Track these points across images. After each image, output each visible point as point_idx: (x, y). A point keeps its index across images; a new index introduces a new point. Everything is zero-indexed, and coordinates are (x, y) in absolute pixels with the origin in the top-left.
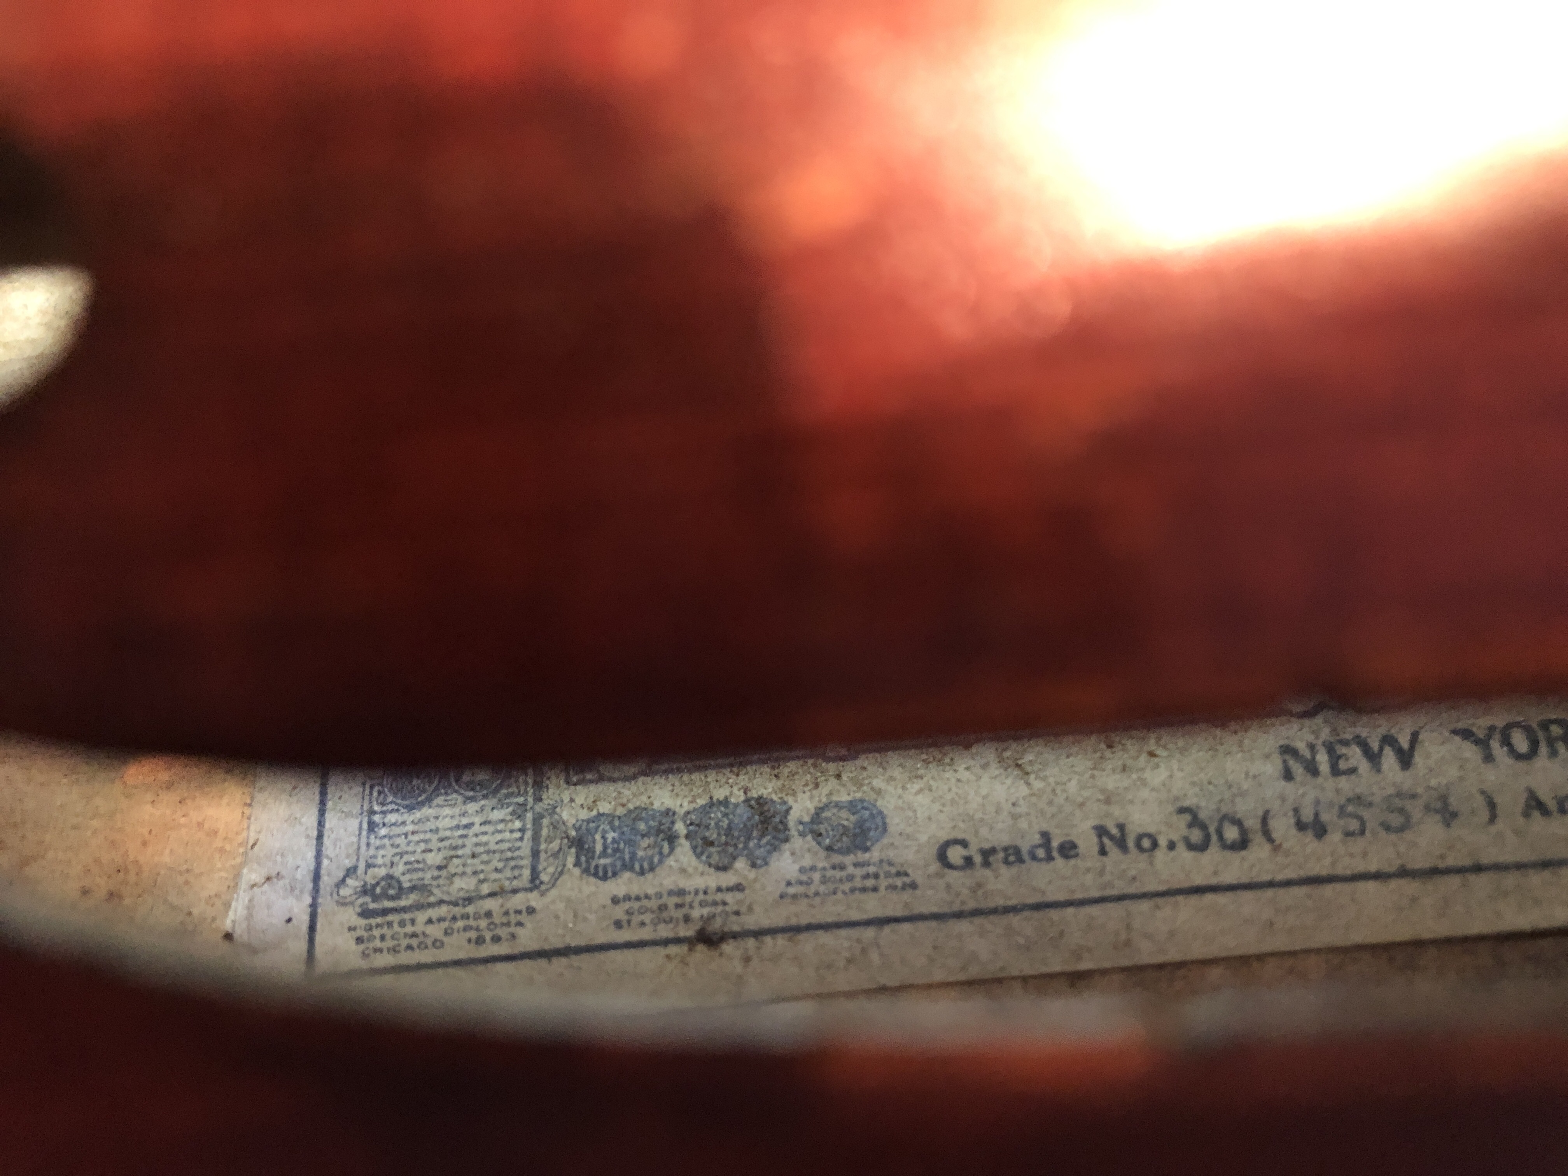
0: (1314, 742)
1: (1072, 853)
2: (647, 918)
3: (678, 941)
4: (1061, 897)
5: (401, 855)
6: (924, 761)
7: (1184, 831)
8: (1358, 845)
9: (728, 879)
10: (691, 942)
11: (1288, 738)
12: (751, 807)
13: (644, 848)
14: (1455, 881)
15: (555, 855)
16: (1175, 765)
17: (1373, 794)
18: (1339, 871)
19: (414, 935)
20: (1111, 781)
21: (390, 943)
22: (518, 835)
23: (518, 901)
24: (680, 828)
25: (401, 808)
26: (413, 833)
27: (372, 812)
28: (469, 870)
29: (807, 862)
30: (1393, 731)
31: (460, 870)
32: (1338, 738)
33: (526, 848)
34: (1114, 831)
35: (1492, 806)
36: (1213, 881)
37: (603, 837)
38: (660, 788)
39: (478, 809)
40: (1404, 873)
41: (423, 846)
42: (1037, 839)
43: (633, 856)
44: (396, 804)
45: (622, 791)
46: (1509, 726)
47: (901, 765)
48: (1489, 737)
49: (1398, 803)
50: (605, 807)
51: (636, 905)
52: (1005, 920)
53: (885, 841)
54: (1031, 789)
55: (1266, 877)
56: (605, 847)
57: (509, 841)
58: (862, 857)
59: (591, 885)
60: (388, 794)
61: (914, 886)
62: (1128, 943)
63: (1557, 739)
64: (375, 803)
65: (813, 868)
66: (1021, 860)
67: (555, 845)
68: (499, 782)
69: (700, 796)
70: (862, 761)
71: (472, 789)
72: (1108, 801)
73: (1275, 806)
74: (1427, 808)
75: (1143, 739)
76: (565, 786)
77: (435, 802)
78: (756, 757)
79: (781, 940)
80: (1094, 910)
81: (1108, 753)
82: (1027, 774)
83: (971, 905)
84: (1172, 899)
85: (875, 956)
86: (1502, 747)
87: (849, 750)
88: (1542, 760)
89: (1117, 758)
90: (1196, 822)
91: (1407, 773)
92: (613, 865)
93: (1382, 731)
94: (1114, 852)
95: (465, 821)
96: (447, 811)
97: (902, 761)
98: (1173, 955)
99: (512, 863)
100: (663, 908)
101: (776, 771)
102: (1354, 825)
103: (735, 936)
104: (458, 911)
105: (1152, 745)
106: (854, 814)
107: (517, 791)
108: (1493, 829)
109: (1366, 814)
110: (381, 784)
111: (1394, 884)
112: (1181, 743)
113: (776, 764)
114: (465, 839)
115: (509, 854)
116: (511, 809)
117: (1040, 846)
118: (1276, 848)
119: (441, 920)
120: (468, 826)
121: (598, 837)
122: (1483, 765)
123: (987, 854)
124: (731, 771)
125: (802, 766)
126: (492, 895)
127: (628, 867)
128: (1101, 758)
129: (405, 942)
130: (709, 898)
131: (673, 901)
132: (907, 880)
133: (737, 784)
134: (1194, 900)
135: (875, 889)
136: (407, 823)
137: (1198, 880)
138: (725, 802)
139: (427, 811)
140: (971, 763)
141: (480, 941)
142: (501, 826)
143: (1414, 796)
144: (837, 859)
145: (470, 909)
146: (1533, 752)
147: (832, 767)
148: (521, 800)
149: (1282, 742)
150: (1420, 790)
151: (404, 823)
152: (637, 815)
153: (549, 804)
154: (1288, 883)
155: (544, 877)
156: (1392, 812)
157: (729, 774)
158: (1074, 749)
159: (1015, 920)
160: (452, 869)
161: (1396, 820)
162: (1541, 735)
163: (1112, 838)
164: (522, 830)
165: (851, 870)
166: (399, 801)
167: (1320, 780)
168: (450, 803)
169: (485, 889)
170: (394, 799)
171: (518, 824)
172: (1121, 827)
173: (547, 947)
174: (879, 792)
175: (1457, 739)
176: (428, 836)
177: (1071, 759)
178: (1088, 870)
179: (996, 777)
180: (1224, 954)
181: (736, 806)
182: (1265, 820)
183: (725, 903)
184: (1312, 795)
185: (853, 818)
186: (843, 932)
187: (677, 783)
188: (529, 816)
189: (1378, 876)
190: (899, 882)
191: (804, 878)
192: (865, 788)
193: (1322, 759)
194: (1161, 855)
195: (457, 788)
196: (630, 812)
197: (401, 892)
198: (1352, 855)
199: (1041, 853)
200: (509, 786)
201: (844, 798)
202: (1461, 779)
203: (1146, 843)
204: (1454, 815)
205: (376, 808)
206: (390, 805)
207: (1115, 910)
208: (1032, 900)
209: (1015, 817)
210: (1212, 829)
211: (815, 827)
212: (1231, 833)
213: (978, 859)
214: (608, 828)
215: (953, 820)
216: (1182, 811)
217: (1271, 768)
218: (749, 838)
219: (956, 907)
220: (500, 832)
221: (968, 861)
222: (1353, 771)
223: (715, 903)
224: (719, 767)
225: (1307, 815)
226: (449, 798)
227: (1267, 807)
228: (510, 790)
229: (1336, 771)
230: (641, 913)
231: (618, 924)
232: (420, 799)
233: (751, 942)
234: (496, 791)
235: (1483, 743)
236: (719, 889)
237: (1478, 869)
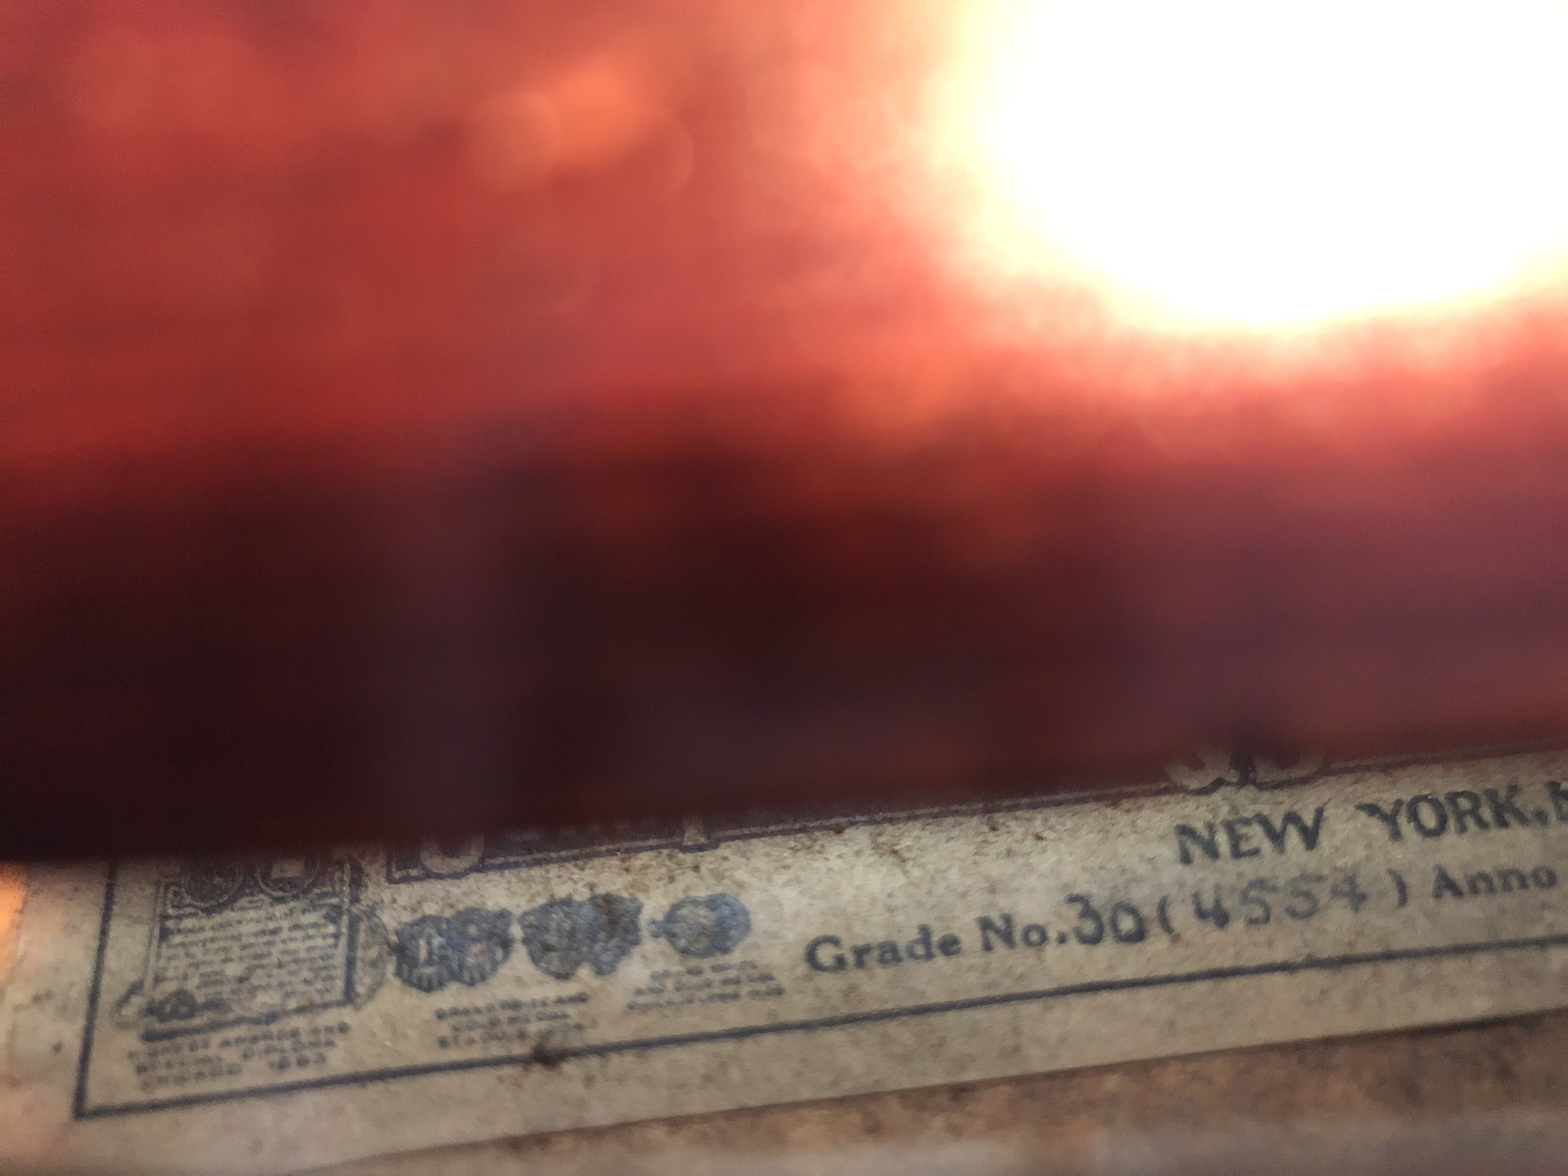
0: (1213, 821)
1: (954, 948)
2: (476, 1034)
3: (510, 1060)
4: (940, 998)
5: (196, 966)
6: (791, 848)
7: (1076, 923)
8: (1262, 934)
9: (570, 989)
10: (525, 1062)
11: (1184, 817)
12: (598, 906)
13: (474, 954)
14: (1365, 972)
15: (374, 964)
16: (1063, 847)
17: (1277, 878)
18: (1243, 962)
19: (205, 1060)
20: (996, 868)
21: (176, 1071)
22: (331, 941)
23: (330, 1018)
24: (516, 931)
25: (200, 912)
26: (212, 940)
27: (166, 917)
28: (274, 982)
29: (660, 966)
30: (1296, 808)
31: (264, 981)
32: (1237, 817)
33: (340, 955)
34: (999, 923)
35: (1402, 887)
36: (1108, 977)
37: (429, 943)
38: (495, 886)
39: (287, 911)
40: (1313, 963)
41: (223, 956)
42: (915, 935)
43: (462, 966)
44: (194, 907)
45: (451, 889)
46: (1417, 800)
47: (767, 855)
48: (1396, 812)
49: (1303, 886)
50: (430, 909)
51: (462, 1020)
52: (878, 1028)
53: (749, 940)
54: (909, 877)
55: (1164, 972)
56: (430, 953)
57: (321, 948)
58: (722, 960)
59: (413, 999)
60: (185, 895)
61: (779, 992)
62: (1017, 1050)
63: (1466, 813)
64: (169, 906)
65: (666, 974)
66: (897, 959)
67: (373, 953)
68: (311, 881)
69: (539, 894)
70: (724, 850)
71: (281, 889)
72: (992, 890)
73: (1173, 892)
74: (1335, 892)
75: (1029, 820)
76: (387, 885)
77: (239, 904)
78: (604, 848)
79: (629, 1059)
80: (979, 1014)
81: (991, 837)
82: (904, 861)
83: (844, 1010)
84: (1062, 999)
85: (735, 1074)
86: (1409, 822)
87: (709, 838)
88: (1450, 838)
89: (1000, 842)
90: (1089, 912)
91: (1313, 852)
92: (439, 975)
93: (1284, 808)
94: (1000, 947)
95: (271, 925)
96: (252, 914)
97: (767, 849)
98: (1066, 1061)
99: (324, 973)
100: (494, 1023)
101: (627, 864)
102: (1258, 912)
103: (577, 1054)
104: (259, 1030)
105: (1038, 825)
106: (713, 910)
107: (331, 890)
108: (1403, 912)
109: (1269, 898)
110: (178, 885)
111: (1303, 976)
112: (1069, 824)
113: (626, 856)
114: (271, 947)
115: (321, 963)
116: (324, 911)
117: (916, 942)
118: (1175, 938)
119: (239, 1041)
120: (275, 932)
121: (422, 943)
122: (1391, 843)
123: (861, 953)
124: (576, 865)
125: (657, 857)
126: (300, 1010)
127: (456, 976)
128: (984, 842)
129: (193, 1069)
130: (549, 1010)
131: (504, 1015)
132: (772, 984)
133: (582, 879)
134: (1087, 1000)
135: (735, 996)
136: (207, 928)
137: (1092, 976)
138: (567, 902)
139: (229, 915)
140: (845, 850)
141: (282, 1065)
142: (311, 932)
143: (1320, 879)
144: (693, 962)
145: (274, 1028)
146: (1441, 828)
147: (689, 858)
148: (335, 901)
149: (1180, 822)
150: (1326, 872)
151: (202, 929)
152: (468, 916)
153: (368, 906)
154: (1190, 978)
155: (360, 989)
156: (1298, 896)
157: (573, 869)
158: (956, 832)
159: (892, 1027)
160: (255, 981)
161: (1302, 905)
162: (1449, 810)
163: (997, 931)
164: (336, 936)
165: (709, 975)
166: (198, 904)
167: (1219, 863)
168: (255, 905)
169: (292, 1004)
170: (192, 902)
171: (331, 929)
172: (1008, 919)
173: (361, 1069)
174: (740, 885)
175: (1363, 816)
176: (229, 943)
177: (951, 843)
178: (971, 969)
179: (869, 866)
180: (1120, 1059)
181: (581, 905)
182: (1162, 907)
183: (565, 1016)
184: (1212, 880)
185: (713, 916)
186: (701, 1047)
187: (514, 880)
188: (345, 919)
189: (1286, 967)
190: (762, 987)
191: (656, 985)
192: (726, 881)
193: (1222, 839)
194: (1051, 951)
195: (263, 887)
196: (459, 913)
197: (194, 1010)
198: (1256, 944)
199: (920, 950)
200: (323, 885)
201: (702, 893)
202: (1368, 858)
203: (1035, 937)
204: (1363, 898)
205: (171, 911)
206: (186, 909)
207: (1001, 1014)
208: (910, 1003)
209: (891, 910)
210: (1106, 918)
211: (669, 926)
212: (1127, 924)
213: (850, 958)
214: (432, 931)
215: (822, 914)
216: (1073, 899)
217: (1168, 851)
218: (594, 940)
219: (827, 1014)
220: (309, 937)
221: (840, 962)
222: (1255, 852)
223: (555, 1017)
224: (562, 860)
225: (1208, 903)
226: (256, 898)
227: (1164, 893)
228: (325, 889)
229: (1237, 853)
230: (470, 1028)
231: (443, 1043)
232: (221, 901)
233: (594, 1062)
234: (306, 891)
235: (1390, 819)
236: (560, 1001)
237: (1389, 956)
